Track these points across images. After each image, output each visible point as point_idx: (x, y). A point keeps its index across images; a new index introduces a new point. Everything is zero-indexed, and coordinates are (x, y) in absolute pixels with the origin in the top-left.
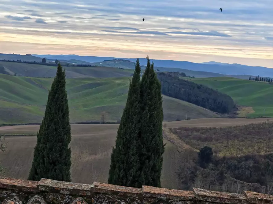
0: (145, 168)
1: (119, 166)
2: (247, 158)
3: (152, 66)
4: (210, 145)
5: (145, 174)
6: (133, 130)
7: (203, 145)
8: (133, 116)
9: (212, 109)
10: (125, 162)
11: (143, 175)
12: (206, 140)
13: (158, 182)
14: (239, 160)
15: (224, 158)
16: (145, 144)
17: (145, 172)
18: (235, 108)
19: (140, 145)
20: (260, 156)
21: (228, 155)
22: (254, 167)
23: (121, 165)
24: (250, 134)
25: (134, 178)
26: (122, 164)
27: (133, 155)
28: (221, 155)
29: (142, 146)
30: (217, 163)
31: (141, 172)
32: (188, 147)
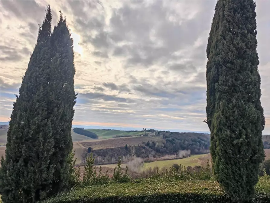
0: (54, 116)
1: (21, 115)
2: (101, 150)
3: (65, 21)
4: (91, 147)
5: (52, 124)
6: (39, 74)
7: (89, 147)
8: (42, 61)
9: (91, 137)
10: (29, 110)
11: (50, 124)
12: (90, 145)
13: (68, 133)
14: (99, 150)
15: (95, 150)
16: (54, 91)
17: (52, 121)
18: (97, 137)
19: (49, 92)
20: (104, 149)
21: (96, 149)
22: (103, 152)
23: (24, 114)
24: (101, 143)
25: (39, 127)
26: (25, 112)
27: (38, 101)
28: (94, 149)
29: (51, 93)
30: (93, 152)
31: (47, 121)
32: (84, 147)
